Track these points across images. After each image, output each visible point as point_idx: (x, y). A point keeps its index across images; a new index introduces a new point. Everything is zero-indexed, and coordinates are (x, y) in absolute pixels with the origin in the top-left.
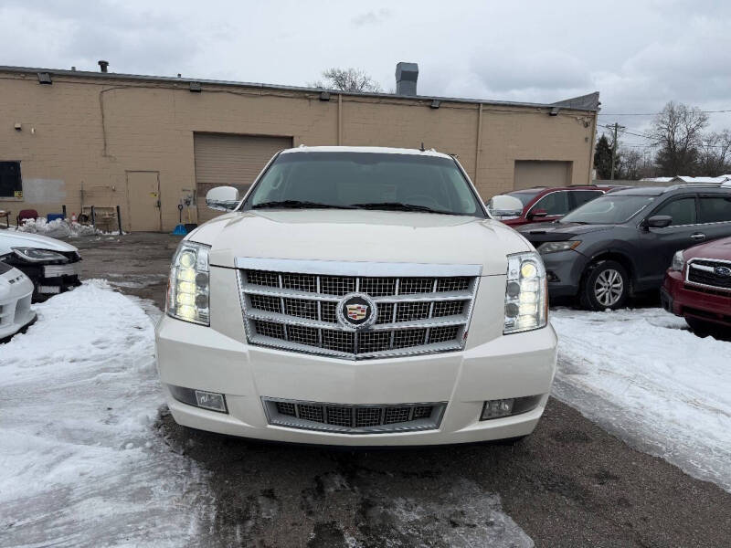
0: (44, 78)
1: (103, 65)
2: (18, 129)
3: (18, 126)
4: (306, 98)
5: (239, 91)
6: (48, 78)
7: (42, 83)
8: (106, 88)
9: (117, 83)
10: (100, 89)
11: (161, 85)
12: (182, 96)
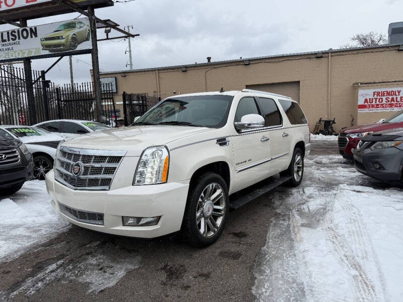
0: (184, 69)
1: (209, 59)
2: (175, 93)
3: (174, 91)
4: (308, 58)
5: (270, 60)
6: (185, 69)
7: (183, 71)
8: (208, 70)
9: (212, 67)
10: (205, 70)
11: (233, 64)
12: (241, 68)
